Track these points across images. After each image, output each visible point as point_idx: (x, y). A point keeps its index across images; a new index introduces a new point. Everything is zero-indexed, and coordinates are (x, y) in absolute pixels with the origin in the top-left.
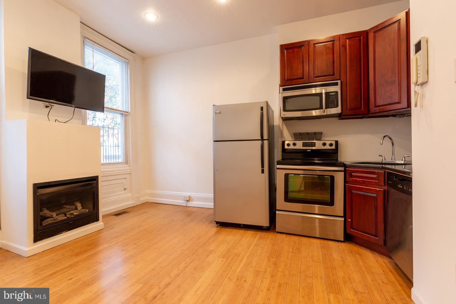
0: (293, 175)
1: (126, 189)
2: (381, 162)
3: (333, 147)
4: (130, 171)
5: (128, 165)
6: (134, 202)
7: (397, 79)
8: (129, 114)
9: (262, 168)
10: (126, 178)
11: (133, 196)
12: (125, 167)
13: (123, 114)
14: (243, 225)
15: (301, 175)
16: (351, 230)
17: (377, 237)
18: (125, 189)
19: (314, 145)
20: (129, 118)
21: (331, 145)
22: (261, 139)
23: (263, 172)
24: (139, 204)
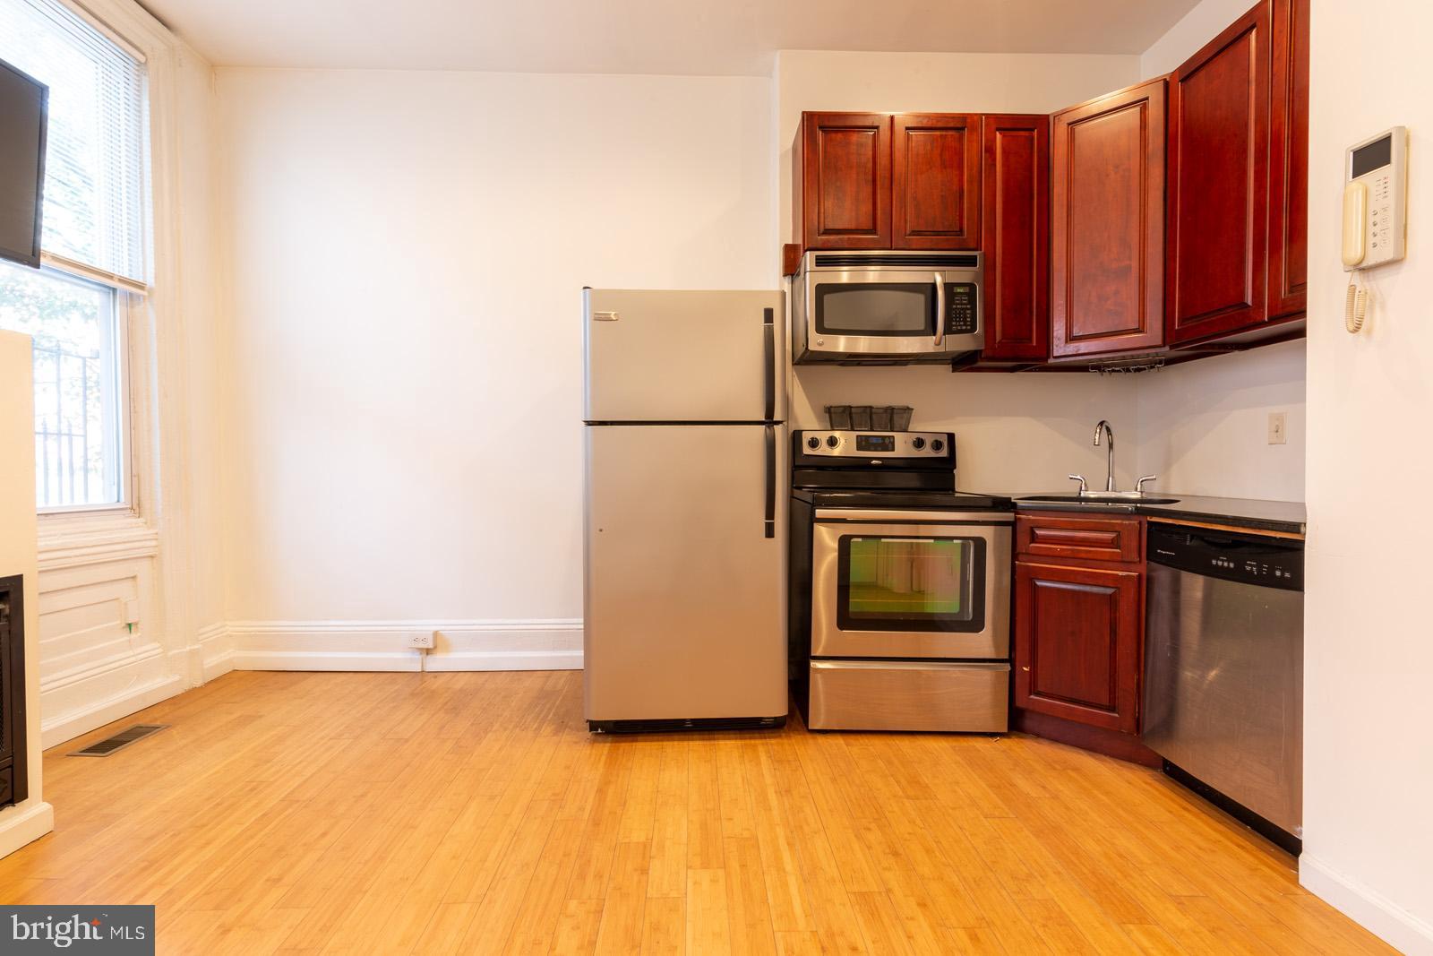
0: (860, 540)
1: (136, 624)
2: (1075, 496)
3: (944, 453)
4: (154, 543)
5: (141, 520)
6: (177, 678)
7: (1135, 264)
8: (145, 293)
9: (767, 519)
10: (134, 577)
11: (170, 653)
12: (132, 531)
13: (114, 290)
14: (693, 721)
15: (883, 540)
16: (1032, 697)
17: (1114, 711)
18: (129, 625)
19: (890, 446)
20: (149, 314)
21: (937, 445)
22: (764, 419)
23: (770, 532)
24: (199, 683)
